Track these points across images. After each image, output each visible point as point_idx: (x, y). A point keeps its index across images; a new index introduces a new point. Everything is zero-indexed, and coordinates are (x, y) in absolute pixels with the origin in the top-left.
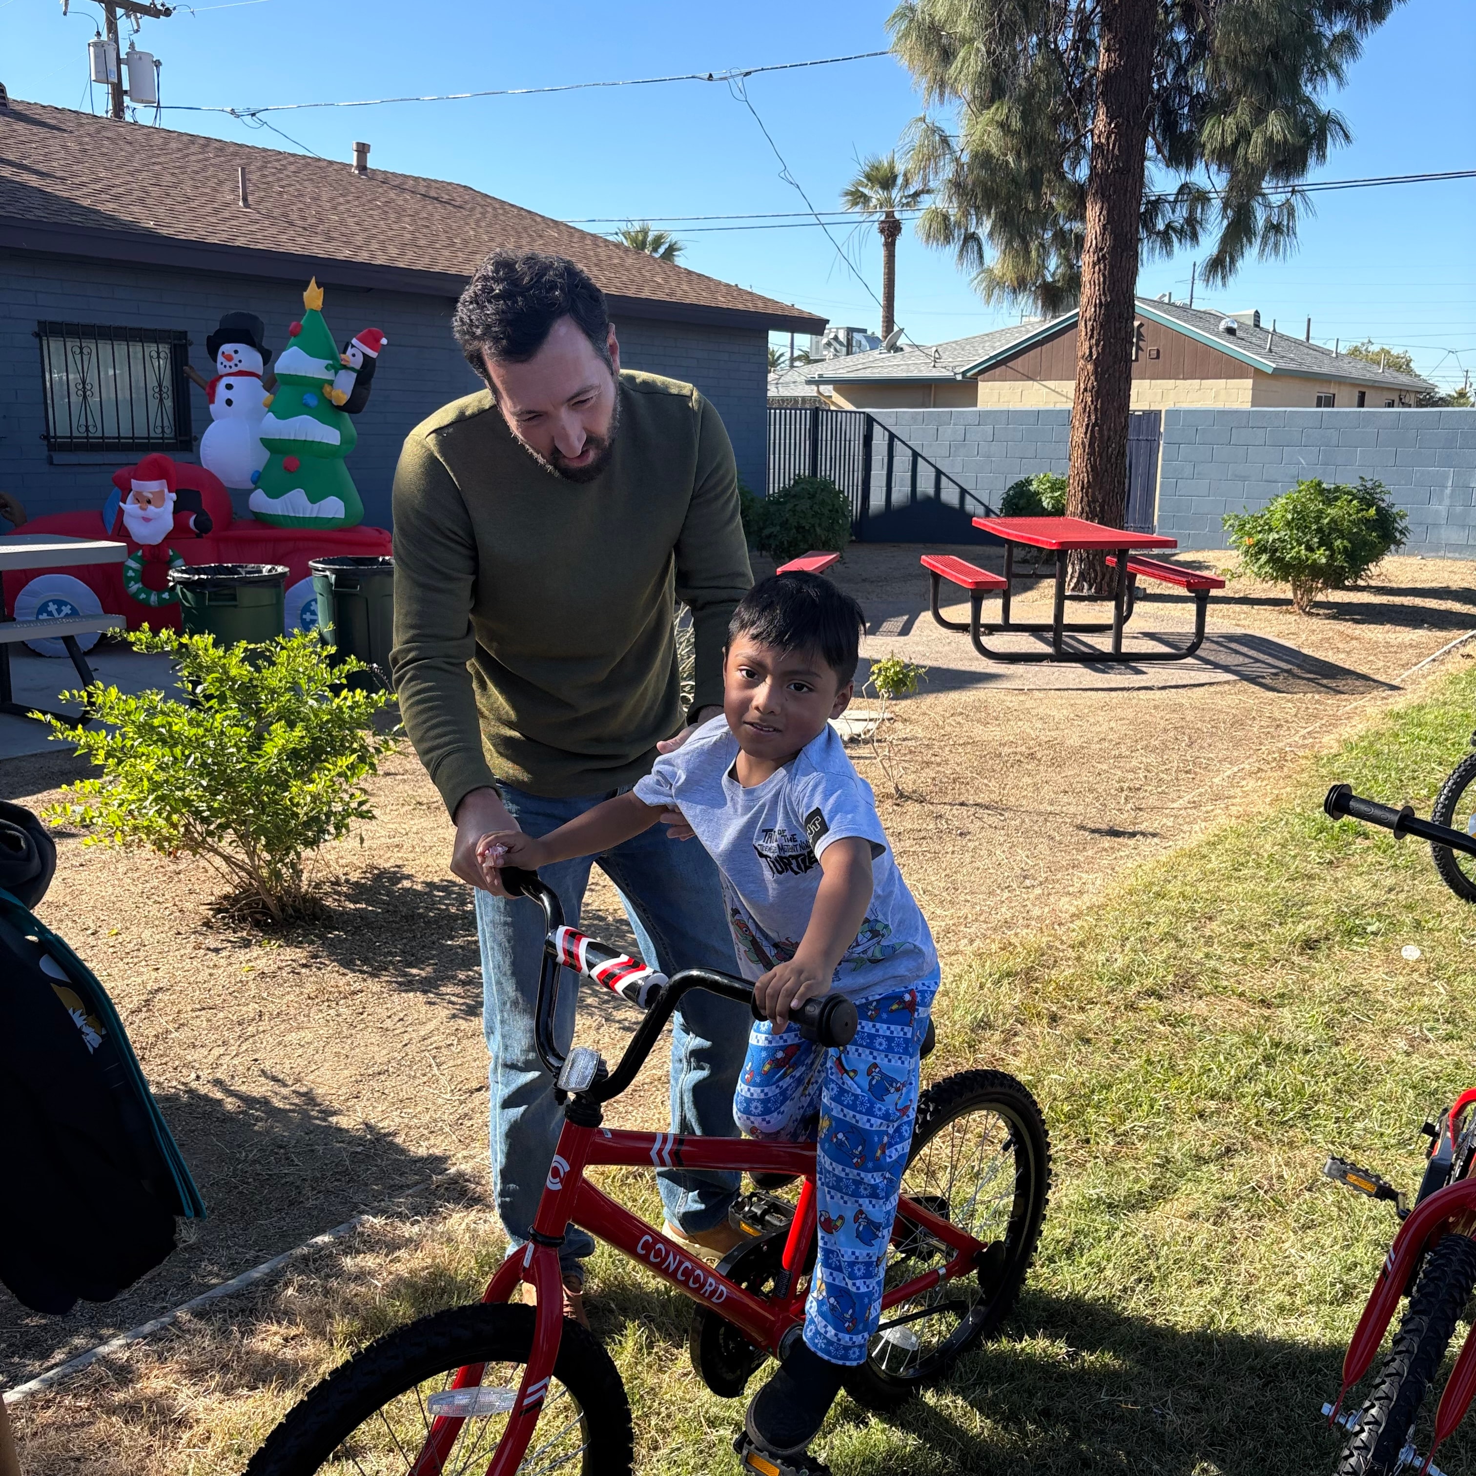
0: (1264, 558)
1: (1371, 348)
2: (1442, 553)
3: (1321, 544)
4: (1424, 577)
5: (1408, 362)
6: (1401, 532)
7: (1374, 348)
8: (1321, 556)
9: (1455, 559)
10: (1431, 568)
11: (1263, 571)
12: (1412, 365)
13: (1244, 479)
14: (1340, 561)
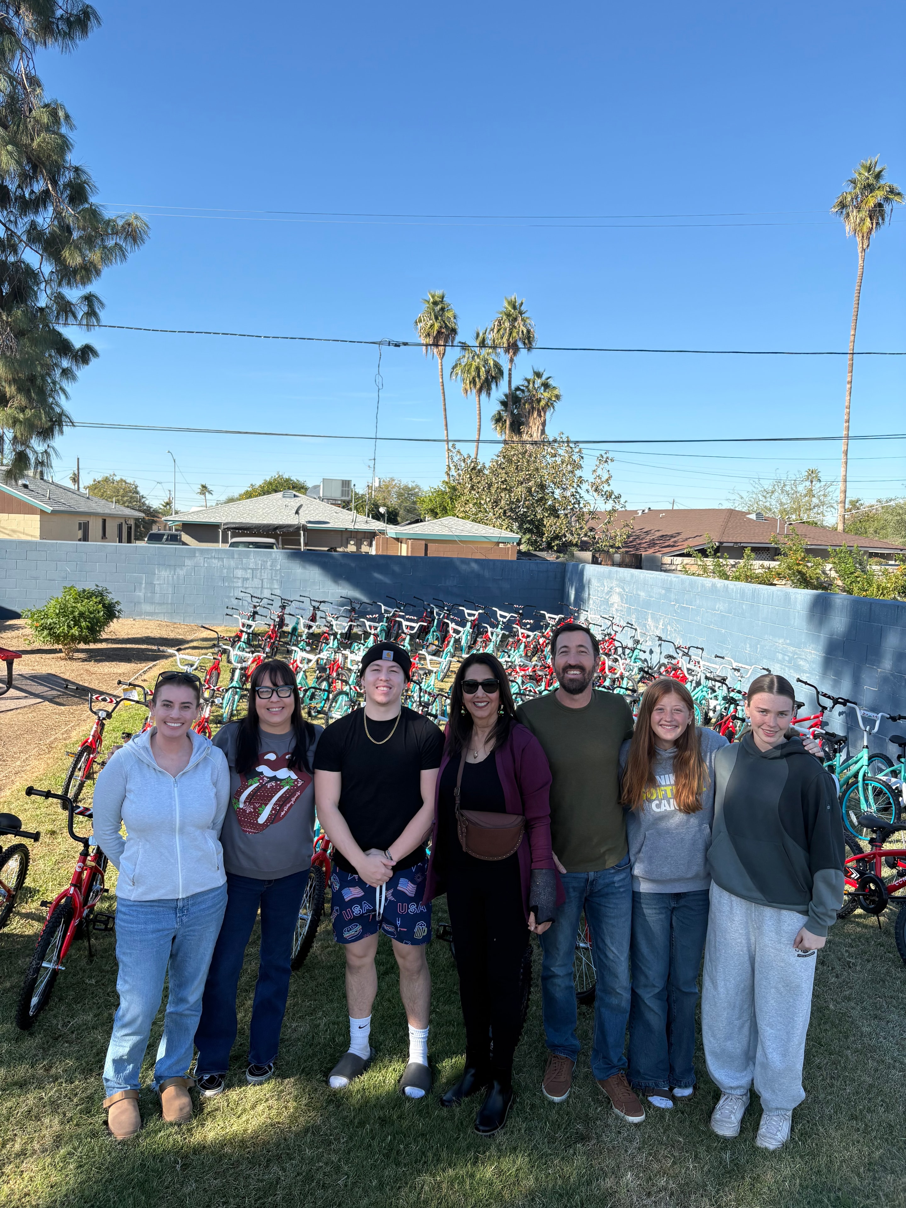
0: (46, 632)
1: (115, 478)
2: (143, 617)
3: (75, 625)
4: (133, 632)
5: (136, 487)
6: (118, 612)
7: (117, 478)
8: (75, 631)
9: (150, 620)
10: (137, 626)
11: (46, 640)
12: (138, 489)
13: (36, 578)
14: (85, 632)
